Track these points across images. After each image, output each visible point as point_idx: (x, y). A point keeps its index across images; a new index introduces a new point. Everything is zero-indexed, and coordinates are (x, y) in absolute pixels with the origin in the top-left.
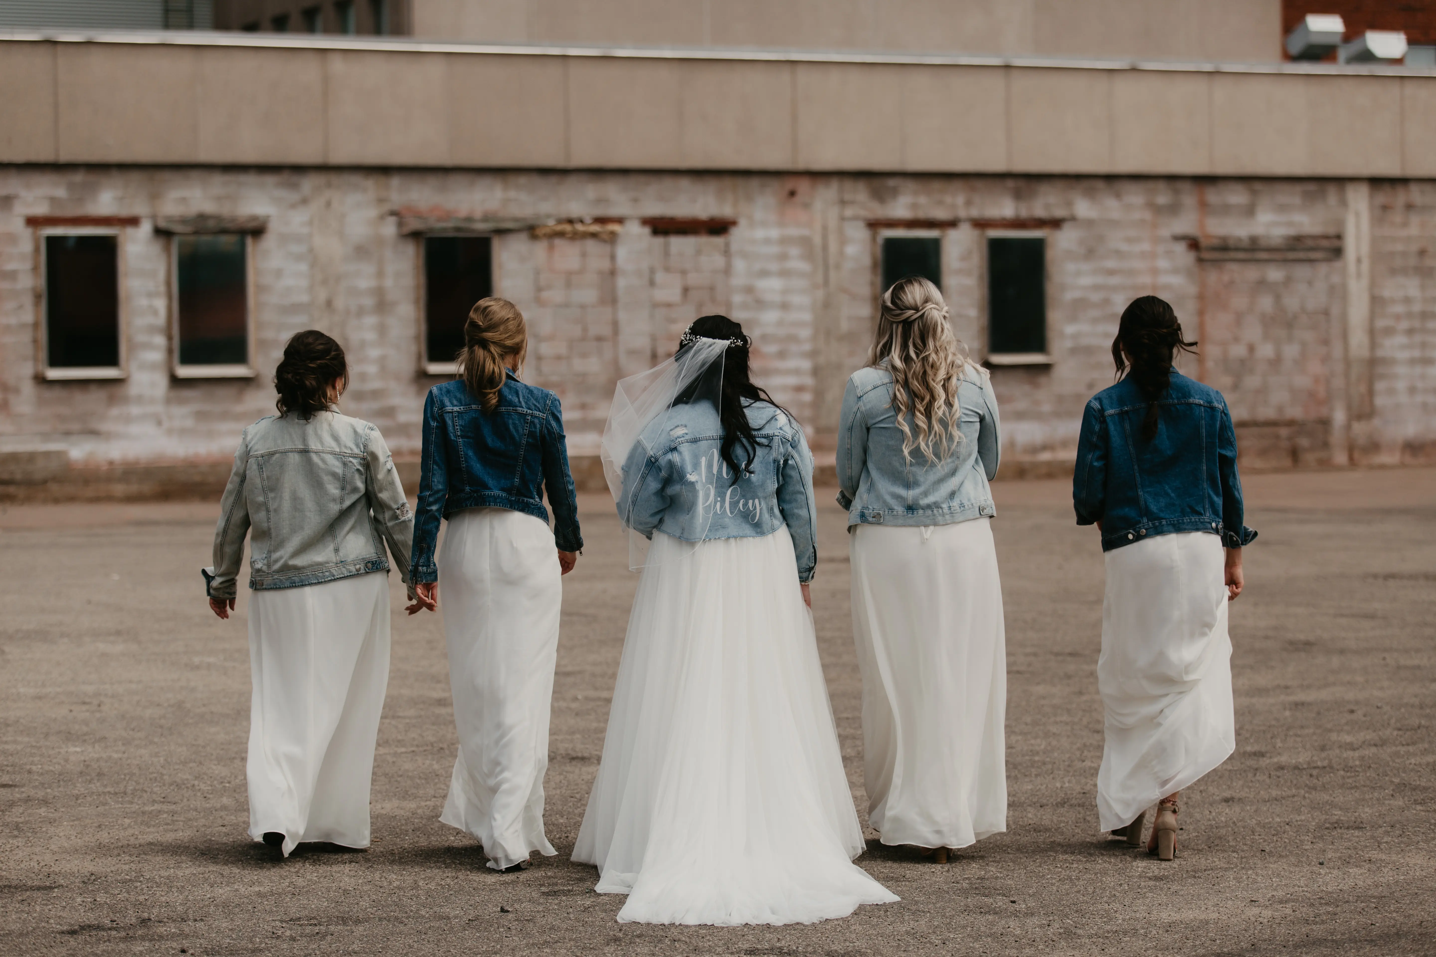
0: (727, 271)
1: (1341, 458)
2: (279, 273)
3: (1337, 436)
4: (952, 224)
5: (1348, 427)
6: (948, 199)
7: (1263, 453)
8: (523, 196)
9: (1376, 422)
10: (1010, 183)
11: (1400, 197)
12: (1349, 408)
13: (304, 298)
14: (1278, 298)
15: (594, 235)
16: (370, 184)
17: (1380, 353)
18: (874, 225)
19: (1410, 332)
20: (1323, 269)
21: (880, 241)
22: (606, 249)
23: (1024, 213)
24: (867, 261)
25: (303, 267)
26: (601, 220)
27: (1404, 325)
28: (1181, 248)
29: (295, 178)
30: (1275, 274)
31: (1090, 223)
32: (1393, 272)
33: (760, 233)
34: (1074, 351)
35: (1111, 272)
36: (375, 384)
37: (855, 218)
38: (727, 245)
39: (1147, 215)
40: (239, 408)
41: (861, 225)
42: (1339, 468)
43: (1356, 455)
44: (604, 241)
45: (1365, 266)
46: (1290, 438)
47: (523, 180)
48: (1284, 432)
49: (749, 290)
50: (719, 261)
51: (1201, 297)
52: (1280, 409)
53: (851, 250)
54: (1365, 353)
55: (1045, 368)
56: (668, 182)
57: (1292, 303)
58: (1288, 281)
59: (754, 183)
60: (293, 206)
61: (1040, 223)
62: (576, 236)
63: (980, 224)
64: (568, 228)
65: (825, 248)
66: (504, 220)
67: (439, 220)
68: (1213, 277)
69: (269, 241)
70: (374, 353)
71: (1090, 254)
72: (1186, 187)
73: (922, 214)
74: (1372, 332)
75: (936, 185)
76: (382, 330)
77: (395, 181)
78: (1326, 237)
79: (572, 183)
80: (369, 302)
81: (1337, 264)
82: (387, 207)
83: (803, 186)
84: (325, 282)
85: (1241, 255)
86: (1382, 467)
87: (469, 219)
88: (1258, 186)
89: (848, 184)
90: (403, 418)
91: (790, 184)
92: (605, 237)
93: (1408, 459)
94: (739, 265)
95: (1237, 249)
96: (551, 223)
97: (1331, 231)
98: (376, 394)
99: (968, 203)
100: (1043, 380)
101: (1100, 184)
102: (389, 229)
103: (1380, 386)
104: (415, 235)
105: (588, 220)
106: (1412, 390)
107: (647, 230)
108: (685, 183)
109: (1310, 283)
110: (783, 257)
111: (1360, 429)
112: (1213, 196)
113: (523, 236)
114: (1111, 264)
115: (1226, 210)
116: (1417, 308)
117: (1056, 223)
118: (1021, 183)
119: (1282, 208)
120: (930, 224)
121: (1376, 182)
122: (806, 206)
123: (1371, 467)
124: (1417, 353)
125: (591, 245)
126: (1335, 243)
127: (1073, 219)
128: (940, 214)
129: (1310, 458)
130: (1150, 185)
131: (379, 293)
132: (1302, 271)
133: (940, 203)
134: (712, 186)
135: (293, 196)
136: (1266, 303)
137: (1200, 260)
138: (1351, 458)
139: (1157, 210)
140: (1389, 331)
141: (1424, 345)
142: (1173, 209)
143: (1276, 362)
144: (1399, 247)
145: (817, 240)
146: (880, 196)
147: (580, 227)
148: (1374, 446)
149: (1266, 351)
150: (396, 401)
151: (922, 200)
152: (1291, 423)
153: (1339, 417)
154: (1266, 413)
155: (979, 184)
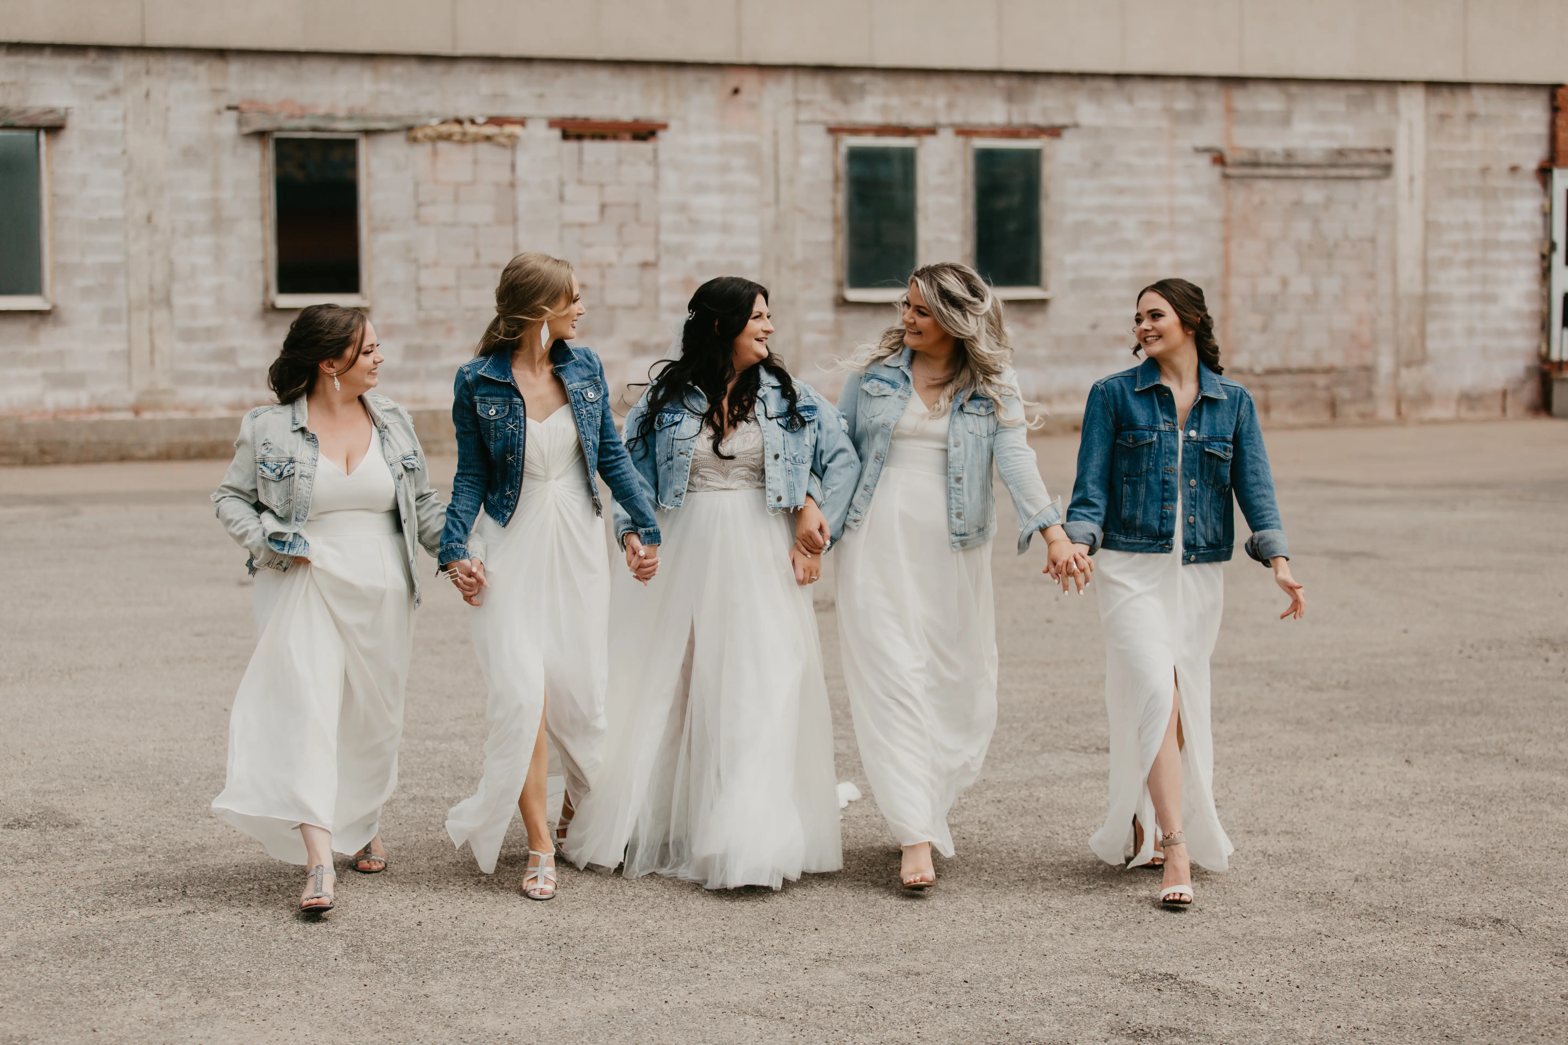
0: (655, 185)
1: (1387, 411)
2: (84, 180)
3: (1382, 386)
4: (931, 131)
5: (1396, 375)
6: (926, 101)
7: (1296, 405)
8: (399, 89)
9: (1428, 369)
10: (1000, 82)
11: (1461, 104)
12: (1397, 352)
13: (118, 213)
14: (1316, 222)
15: (488, 138)
16: (202, 69)
17: (1433, 288)
18: (835, 131)
19: (1470, 264)
20: (1369, 187)
21: (843, 150)
22: (505, 156)
23: (1017, 119)
24: (827, 175)
25: (116, 173)
26: (497, 121)
27: (1463, 255)
28: (1204, 161)
29: (103, 62)
30: (1313, 194)
31: (1096, 132)
32: (1451, 193)
33: (696, 140)
34: (1075, 284)
35: (1121, 191)
36: (212, 321)
37: (813, 122)
38: (655, 151)
39: (1164, 123)
40: (32, 350)
41: (821, 130)
42: (1385, 424)
43: (1404, 408)
44: (504, 146)
45: (1419, 184)
46: (1327, 388)
47: (398, 69)
48: (1321, 381)
49: (683, 208)
50: (646, 173)
51: (1226, 221)
52: (1317, 353)
53: (806, 161)
54: (1417, 288)
55: (1041, 304)
56: (582, 75)
57: (1332, 229)
58: (1329, 203)
59: (689, 77)
60: (102, 97)
61: (1037, 131)
62: (464, 140)
63: (965, 132)
64: (456, 128)
65: (776, 158)
66: (374, 118)
67: (291, 117)
68: (1240, 197)
69: (69, 140)
70: (209, 282)
71: (1095, 168)
72: (1211, 89)
73: (894, 120)
74: (1425, 264)
75: (912, 83)
76: (219, 254)
77: (235, 67)
78: (1374, 151)
79: (462, 73)
80: (202, 218)
81: (1386, 183)
82: (224, 101)
83: (749, 82)
84: (143, 193)
85: (1274, 172)
86: (1435, 422)
87: (330, 117)
88: (1294, 89)
89: (805, 81)
90: (244, 363)
91: (733, 79)
92: (503, 140)
93: (1464, 413)
94: (670, 177)
95: (1269, 165)
96: (434, 122)
97: (1380, 145)
98: (210, 333)
99: (950, 106)
100: (1037, 318)
101: (1108, 85)
102: (228, 127)
103: (1433, 327)
104: (261, 135)
105: (480, 120)
106: (1470, 332)
107: (557, 133)
108: (603, 75)
109: (1355, 206)
110: (725, 168)
111: (1409, 377)
112: (1242, 100)
113: (400, 138)
114: (1120, 181)
115: (1258, 118)
116: (1478, 235)
117: (1055, 132)
118: (1015, 82)
119: (1323, 117)
120: (905, 131)
121: (1432, 86)
122: (753, 106)
123: (1423, 423)
124: (1477, 289)
125: (484, 149)
126: (1385, 158)
127: (1076, 126)
128: (917, 119)
129: (1350, 411)
130: (1169, 86)
131: (215, 206)
132: (1345, 191)
133: (917, 105)
134: (637, 79)
135: (103, 85)
136: (1302, 229)
137: (1226, 177)
138: (1399, 413)
139: (1176, 117)
140: (1445, 263)
141: (1485, 280)
142: (1195, 117)
143: (1313, 299)
144: (1459, 164)
145: (767, 149)
146: (842, 96)
147: (470, 128)
148: (1425, 398)
149: (1301, 285)
150: (236, 341)
151: (895, 101)
152: (1329, 371)
153: (1385, 363)
154: (1301, 358)
155: (964, 83)
